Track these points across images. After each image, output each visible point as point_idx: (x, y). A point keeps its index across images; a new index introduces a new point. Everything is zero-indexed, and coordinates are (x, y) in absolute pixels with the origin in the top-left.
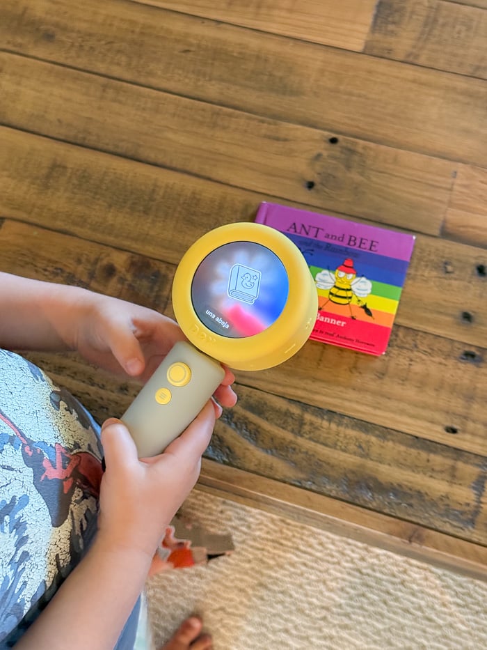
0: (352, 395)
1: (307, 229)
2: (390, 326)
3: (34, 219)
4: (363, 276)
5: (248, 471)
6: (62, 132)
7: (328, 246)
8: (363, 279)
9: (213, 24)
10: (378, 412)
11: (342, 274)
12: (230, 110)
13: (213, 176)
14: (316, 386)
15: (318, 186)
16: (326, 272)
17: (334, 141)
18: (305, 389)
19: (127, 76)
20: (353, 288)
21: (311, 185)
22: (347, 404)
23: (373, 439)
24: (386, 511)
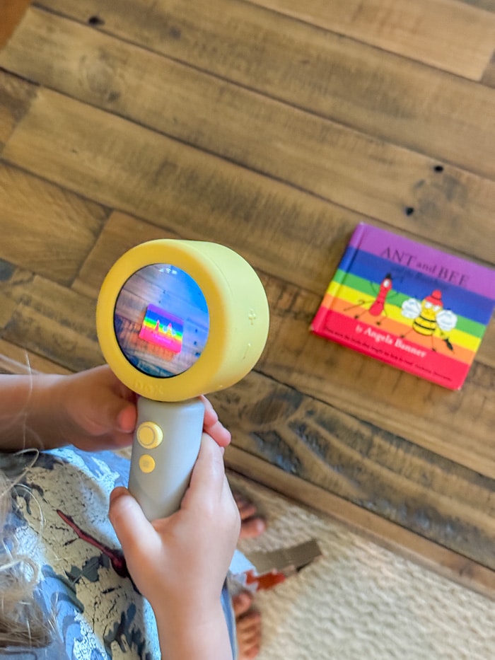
0: (423, 424)
1: (401, 255)
2: (470, 362)
3: (140, 213)
4: (449, 309)
5: (314, 484)
6: (177, 131)
7: (419, 276)
8: (449, 312)
9: (336, 37)
10: (447, 445)
11: (429, 305)
12: (340, 127)
13: (316, 190)
14: (389, 411)
15: (416, 213)
16: (413, 300)
17: (439, 169)
18: (377, 413)
19: (246, 81)
20: (439, 320)
21: (410, 211)
22: (417, 433)
23: (438, 471)
24: (442, 541)
